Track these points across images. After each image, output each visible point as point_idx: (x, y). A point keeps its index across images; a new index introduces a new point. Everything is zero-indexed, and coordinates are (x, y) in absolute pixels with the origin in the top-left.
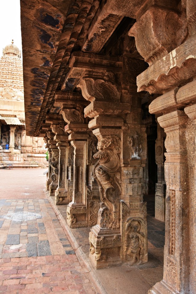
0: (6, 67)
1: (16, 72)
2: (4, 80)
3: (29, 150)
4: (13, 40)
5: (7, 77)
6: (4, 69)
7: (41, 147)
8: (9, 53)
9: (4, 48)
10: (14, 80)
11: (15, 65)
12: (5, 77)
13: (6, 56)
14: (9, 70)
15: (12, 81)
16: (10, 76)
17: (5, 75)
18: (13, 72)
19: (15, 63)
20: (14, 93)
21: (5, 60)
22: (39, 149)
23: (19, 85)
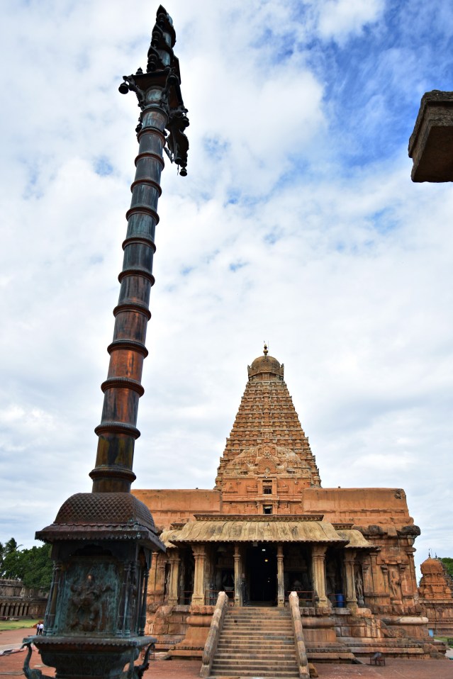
0: (257, 403)
1: (278, 411)
2: (257, 429)
3: (384, 606)
4: (266, 348)
5: (262, 424)
6: (255, 407)
7: (410, 597)
8: (261, 374)
9: (250, 364)
10: (277, 428)
11: (274, 396)
12: (257, 424)
13: (256, 380)
14: (265, 407)
15: (272, 429)
16: (267, 420)
17: (257, 419)
18: (272, 411)
19: (274, 391)
20: (279, 455)
21: (254, 389)
22: (408, 603)
23: (287, 437)
